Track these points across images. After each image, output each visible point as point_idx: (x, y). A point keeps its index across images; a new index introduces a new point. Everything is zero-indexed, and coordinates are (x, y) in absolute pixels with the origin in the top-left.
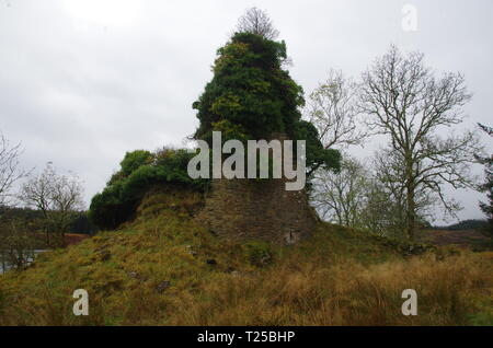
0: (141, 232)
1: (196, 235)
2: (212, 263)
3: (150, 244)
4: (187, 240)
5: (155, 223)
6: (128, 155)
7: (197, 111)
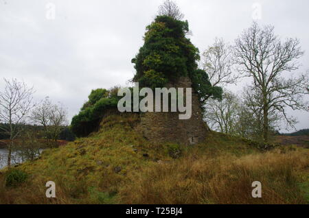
0: (103, 138)
1: (135, 139)
2: (146, 155)
3: (108, 145)
4: (130, 142)
5: (111, 132)
6: (93, 92)
7: (134, 64)
